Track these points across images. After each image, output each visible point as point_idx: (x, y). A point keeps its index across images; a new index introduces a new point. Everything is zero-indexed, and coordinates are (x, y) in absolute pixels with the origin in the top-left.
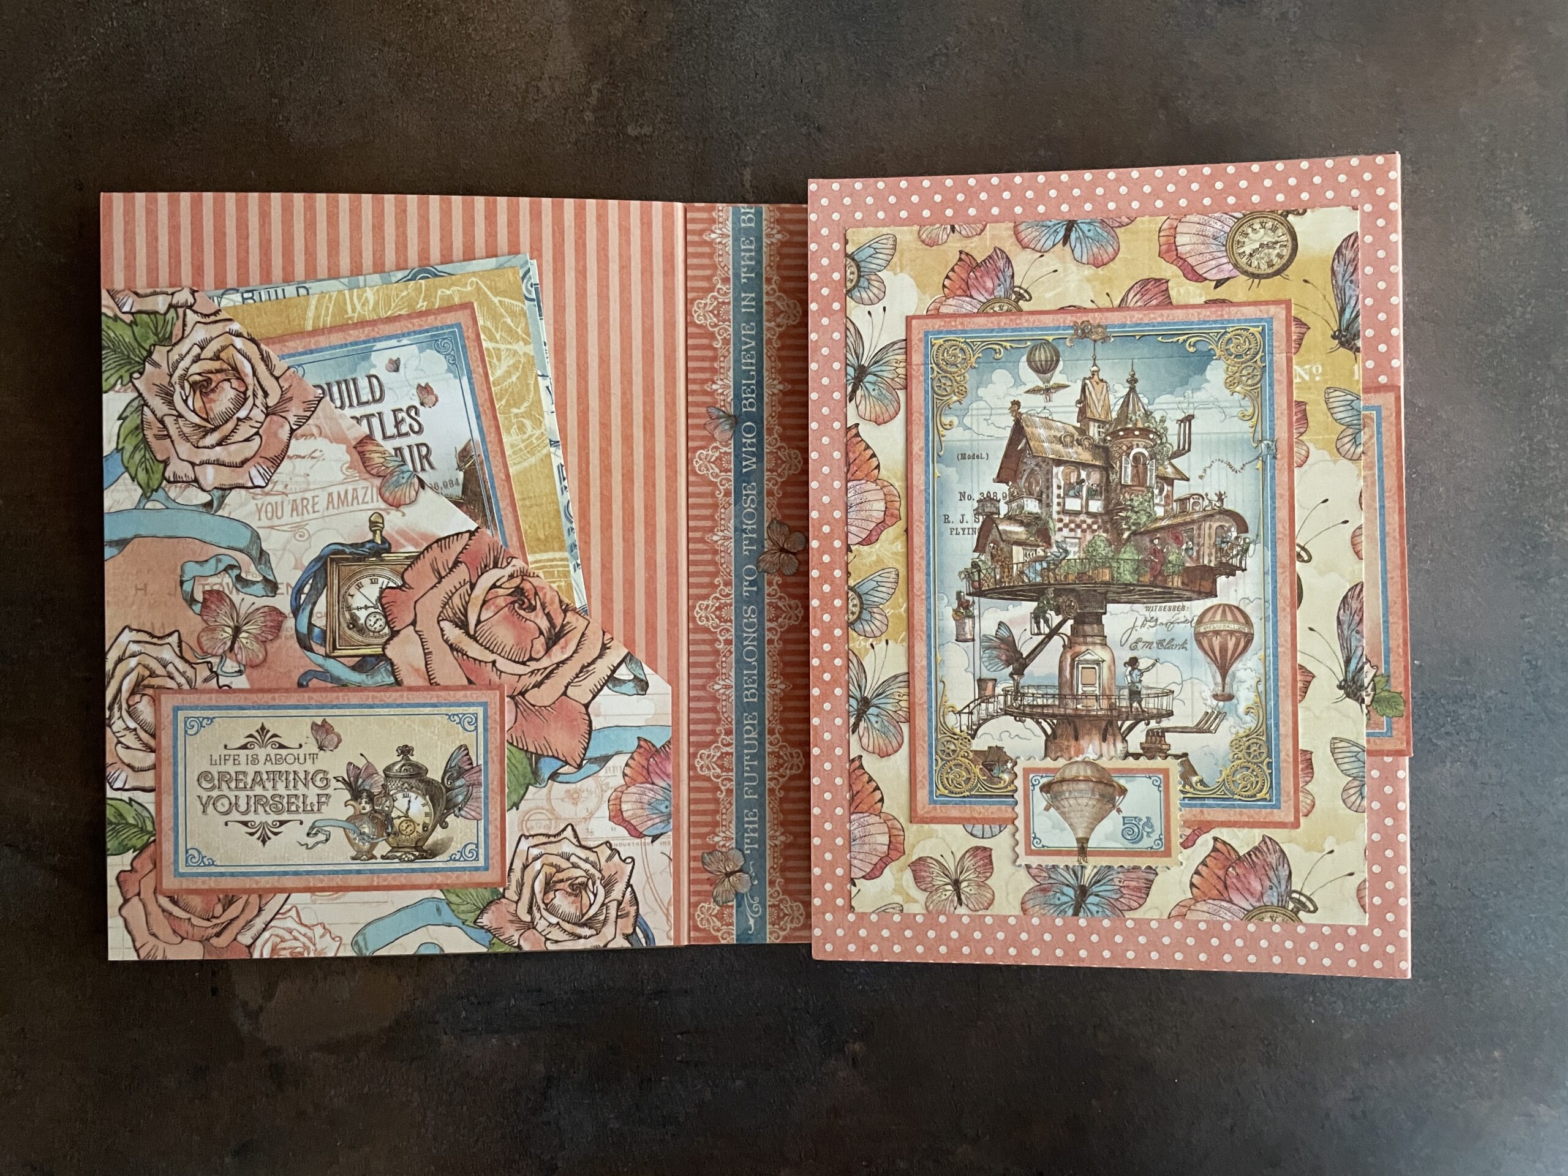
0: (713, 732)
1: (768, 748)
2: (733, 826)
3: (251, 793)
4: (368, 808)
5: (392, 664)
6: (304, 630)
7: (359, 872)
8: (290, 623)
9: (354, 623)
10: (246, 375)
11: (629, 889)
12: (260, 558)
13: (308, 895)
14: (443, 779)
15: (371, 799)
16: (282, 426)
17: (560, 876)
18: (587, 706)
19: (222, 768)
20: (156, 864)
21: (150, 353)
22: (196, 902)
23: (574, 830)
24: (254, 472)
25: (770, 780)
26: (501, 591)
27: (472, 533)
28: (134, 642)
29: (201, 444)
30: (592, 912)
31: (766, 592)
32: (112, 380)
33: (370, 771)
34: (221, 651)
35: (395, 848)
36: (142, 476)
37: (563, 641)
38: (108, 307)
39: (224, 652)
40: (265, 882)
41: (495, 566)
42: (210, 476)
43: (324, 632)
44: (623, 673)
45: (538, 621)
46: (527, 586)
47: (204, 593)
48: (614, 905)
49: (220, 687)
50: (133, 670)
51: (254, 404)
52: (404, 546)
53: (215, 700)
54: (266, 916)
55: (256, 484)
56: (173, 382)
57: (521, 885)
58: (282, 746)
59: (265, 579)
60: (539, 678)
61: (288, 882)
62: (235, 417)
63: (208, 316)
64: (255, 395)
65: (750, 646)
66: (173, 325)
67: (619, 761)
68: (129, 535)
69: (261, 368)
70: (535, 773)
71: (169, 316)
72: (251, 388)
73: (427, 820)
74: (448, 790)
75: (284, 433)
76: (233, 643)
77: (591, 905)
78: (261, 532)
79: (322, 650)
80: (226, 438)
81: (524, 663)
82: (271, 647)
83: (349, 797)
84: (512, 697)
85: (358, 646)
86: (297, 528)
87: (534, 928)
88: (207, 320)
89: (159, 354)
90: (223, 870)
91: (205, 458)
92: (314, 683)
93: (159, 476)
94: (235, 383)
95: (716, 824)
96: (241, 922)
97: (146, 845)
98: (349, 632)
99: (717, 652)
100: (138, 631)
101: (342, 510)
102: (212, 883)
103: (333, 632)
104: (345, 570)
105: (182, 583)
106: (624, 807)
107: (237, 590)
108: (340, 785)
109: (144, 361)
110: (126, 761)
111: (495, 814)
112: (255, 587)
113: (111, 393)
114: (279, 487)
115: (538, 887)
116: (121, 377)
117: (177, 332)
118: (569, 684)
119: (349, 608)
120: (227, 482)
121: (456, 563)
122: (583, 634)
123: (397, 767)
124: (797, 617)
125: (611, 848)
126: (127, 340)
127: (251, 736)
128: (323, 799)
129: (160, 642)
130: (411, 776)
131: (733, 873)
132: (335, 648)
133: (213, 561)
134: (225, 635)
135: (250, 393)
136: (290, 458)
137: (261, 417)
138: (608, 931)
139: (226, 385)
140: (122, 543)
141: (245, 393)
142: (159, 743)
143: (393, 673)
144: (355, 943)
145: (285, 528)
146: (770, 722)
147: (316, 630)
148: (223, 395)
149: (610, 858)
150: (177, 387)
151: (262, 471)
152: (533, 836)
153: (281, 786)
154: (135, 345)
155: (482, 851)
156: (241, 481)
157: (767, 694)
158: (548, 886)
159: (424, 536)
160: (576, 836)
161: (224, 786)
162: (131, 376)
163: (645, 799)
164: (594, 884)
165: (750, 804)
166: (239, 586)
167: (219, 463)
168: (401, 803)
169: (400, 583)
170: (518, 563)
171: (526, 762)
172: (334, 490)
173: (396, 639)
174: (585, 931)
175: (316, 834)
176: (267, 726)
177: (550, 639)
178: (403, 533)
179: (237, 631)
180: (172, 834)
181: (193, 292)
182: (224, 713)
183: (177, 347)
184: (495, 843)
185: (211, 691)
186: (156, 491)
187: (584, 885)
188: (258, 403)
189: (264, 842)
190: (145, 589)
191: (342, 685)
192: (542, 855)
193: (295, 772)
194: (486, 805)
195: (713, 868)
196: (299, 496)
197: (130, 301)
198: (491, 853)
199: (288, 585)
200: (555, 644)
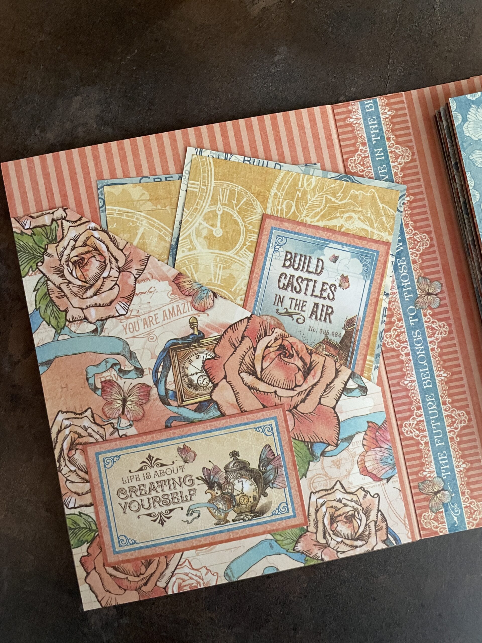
0: (409, 410)
1: (445, 414)
2: (433, 464)
3: (150, 496)
4: (219, 493)
5: (217, 404)
6: (163, 393)
7: (221, 532)
8: (154, 391)
9: (191, 384)
10: (104, 252)
11: (380, 513)
12: (131, 356)
13: (194, 551)
14: (259, 467)
15: (220, 487)
16: (130, 277)
17: (338, 513)
18: (334, 408)
19: (131, 484)
20: (101, 549)
21: (46, 250)
22: (129, 567)
23: (341, 484)
24: (118, 307)
25: (450, 432)
26: (271, 349)
27: (249, 318)
28: (65, 419)
29: (84, 297)
30: (360, 531)
31: (424, 320)
32: (26, 269)
33: (216, 470)
34: (117, 415)
35: (239, 514)
36: (53, 322)
37: (312, 372)
38: (16, 228)
39: (119, 415)
40: (168, 548)
41: (266, 335)
42: (93, 314)
43: (175, 392)
44: (351, 384)
45: (296, 363)
46: (286, 343)
47: (101, 382)
48: (372, 525)
49: (121, 437)
50: (68, 436)
51: (111, 268)
52: (212, 333)
53: (119, 444)
54: (171, 568)
55: (120, 313)
56: (62, 263)
57: (316, 522)
58: (162, 465)
59: (136, 368)
60: (303, 396)
61: (181, 545)
62: (101, 277)
63: (76, 222)
64: (111, 262)
65: (421, 354)
66: (56, 231)
67: (359, 438)
68: (52, 358)
69: (111, 245)
70: (312, 453)
71: (53, 226)
72: (108, 259)
73: (255, 494)
74: (264, 473)
75: (131, 281)
76: (123, 409)
77: (359, 527)
78: (128, 341)
79: (175, 404)
80: (99, 290)
81: (293, 389)
82: (146, 407)
83: (207, 488)
84: (290, 411)
85: (196, 397)
86: (149, 335)
87: (329, 546)
88: (76, 224)
89: (51, 249)
90: (141, 545)
91: (88, 304)
92: (175, 423)
93: (63, 320)
94: (98, 258)
95: (423, 464)
96: (157, 574)
97: (94, 539)
98: (190, 390)
99: (402, 362)
100: (67, 412)
101: (173, 319)
102: (136, 554)
103: (180, 391)
104: (181, 353)
105: (88, 379)
106: (367, 464)
107: (120, 377)
108: (201, 482)
109: (43, 254)
110: (73, 490)
111: (294, 483)
112: (130, 374)
113: (27, 277)
114: (134, 313)
115: (327, 522)
116: (31, 267)
117: (59, 234)
118: (321, 397)
119: (187, 376)
120: (104, 316)
121: (243, 337)
122: (323, 366)
123: (231, 465)
124: (446, 332)
125: (364, 490)
126: (31, 244)
127: (144, 462)
128: (193, 492)
129: (81, 416)
130: (241, 469)
131: (439, 492)
132: (183, 401)
133: (104, 363)
134: (118, 405)
135: (107, 262)
136: (137, 295)
137: (117, 274)
138: (372, 540)
139: (93, 258)
140: (48, 363)
141: (104, 262)
142: (91, 476)
143: (219, 409)
144: (226, 575)
145: (142, 336)
146: (442, 397)
147: (170, 392)
148: (92, 266)
149: (365, 497)
150: (65, 266)
151: (122, 305)
152: (318, 492)
153: (166, 488)
154: (37, 247)
155: (290, 506)
156: (111, 314)
157: (437, 381)
158: (333, 520)
159: (222, 325)
160: (343, 487)
161: (133, 495)
162: (37, 265)
163: (378, 457)
164: (358, 514)
165: (440, 449)
166: (121, 375)
167: (97, 305)
168: (238, 486)
169: (213, 355)
170: (278, 331)
171: (305, 448)
172: (166, 308)
173: (216, 389)
174: (359, 543)
175: (192, 514)
176: (152, 455)
177: (305, 372)
178: (208, 326)
179: (124, 401)
180: (108, 529)
181: (64, 210)
182: (125, 451)
183: (61, 243)
184: (297, 500)
185: (116, 439)
186: (63, 328)
187: (353, 516)
188: (113, 266)
189: (162, 524)
190: (67, 387)
191: (192, 422)
192: (325, 502)
193: (173, 479)
194: (287, 478)
195: (426, 491)
196: (146, 316)
197: (29, 222)
198: (296, 506)
199: (149, 369)
200: (308, 374)
